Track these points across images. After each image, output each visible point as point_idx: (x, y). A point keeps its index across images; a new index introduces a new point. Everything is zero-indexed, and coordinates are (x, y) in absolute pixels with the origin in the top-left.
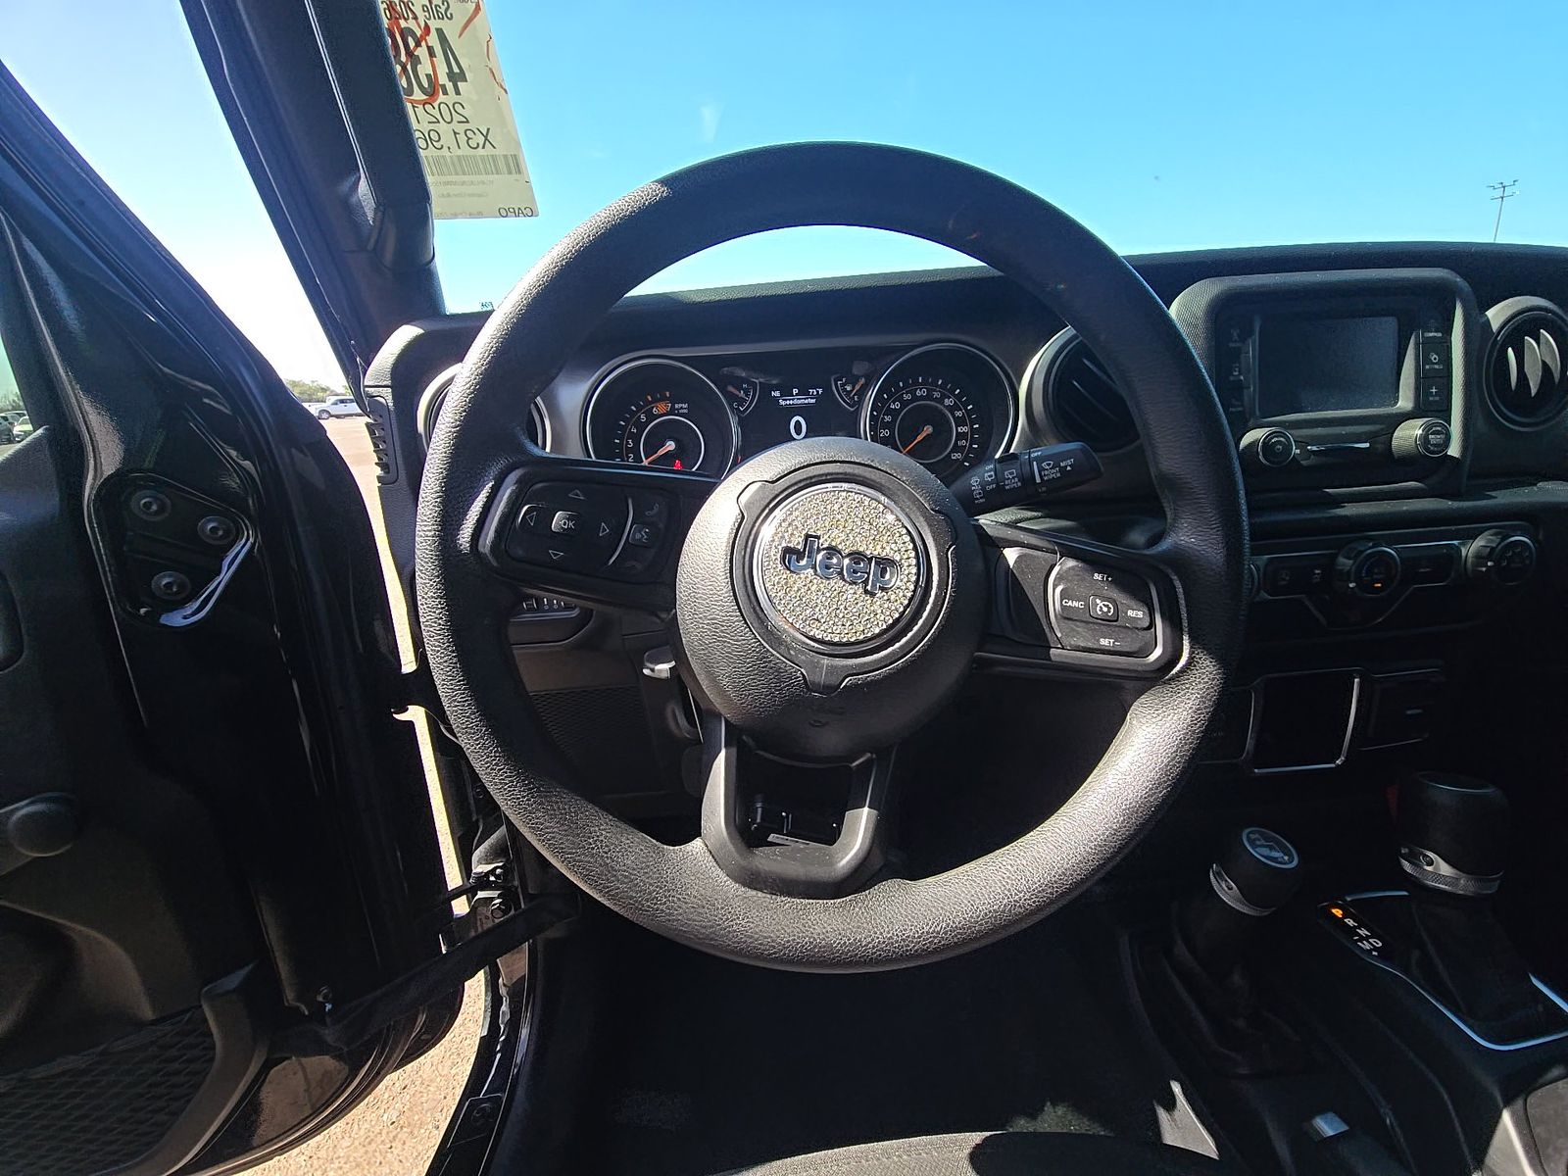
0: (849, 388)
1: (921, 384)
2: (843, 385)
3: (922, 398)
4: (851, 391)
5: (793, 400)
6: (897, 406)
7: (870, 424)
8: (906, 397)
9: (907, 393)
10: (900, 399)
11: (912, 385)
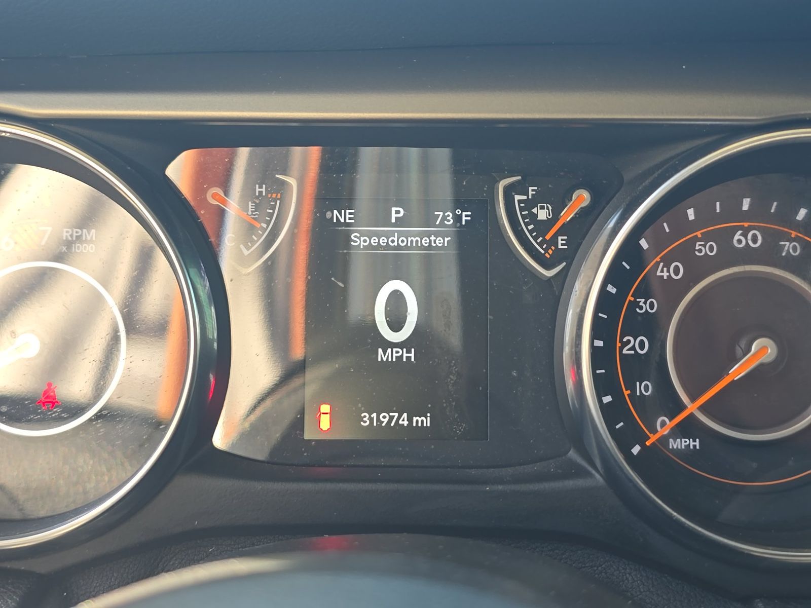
0: (543, 215)
1: (746, 216)
2: (529, 205)
3: (747, 256)
4: (550, 223)
5: (388, 235)
6: (674, 272)
7: (595, 318)
8: (704, 249)
9: (706, 238)
10: (686, 254)
11: (721, 218)
